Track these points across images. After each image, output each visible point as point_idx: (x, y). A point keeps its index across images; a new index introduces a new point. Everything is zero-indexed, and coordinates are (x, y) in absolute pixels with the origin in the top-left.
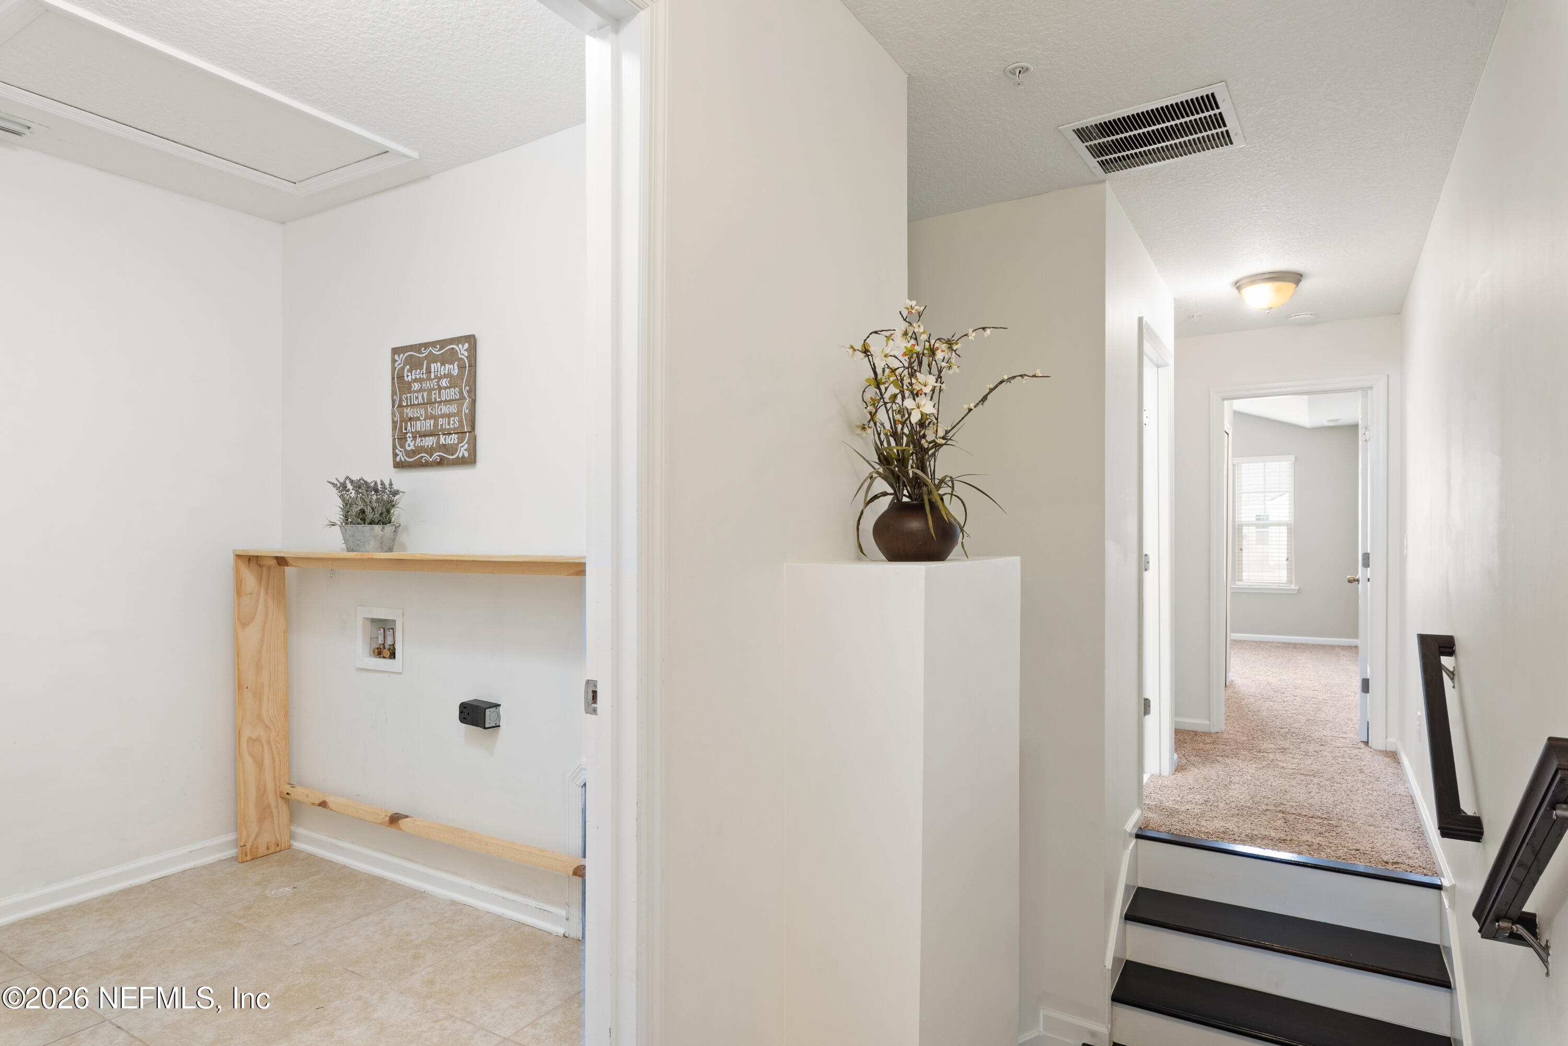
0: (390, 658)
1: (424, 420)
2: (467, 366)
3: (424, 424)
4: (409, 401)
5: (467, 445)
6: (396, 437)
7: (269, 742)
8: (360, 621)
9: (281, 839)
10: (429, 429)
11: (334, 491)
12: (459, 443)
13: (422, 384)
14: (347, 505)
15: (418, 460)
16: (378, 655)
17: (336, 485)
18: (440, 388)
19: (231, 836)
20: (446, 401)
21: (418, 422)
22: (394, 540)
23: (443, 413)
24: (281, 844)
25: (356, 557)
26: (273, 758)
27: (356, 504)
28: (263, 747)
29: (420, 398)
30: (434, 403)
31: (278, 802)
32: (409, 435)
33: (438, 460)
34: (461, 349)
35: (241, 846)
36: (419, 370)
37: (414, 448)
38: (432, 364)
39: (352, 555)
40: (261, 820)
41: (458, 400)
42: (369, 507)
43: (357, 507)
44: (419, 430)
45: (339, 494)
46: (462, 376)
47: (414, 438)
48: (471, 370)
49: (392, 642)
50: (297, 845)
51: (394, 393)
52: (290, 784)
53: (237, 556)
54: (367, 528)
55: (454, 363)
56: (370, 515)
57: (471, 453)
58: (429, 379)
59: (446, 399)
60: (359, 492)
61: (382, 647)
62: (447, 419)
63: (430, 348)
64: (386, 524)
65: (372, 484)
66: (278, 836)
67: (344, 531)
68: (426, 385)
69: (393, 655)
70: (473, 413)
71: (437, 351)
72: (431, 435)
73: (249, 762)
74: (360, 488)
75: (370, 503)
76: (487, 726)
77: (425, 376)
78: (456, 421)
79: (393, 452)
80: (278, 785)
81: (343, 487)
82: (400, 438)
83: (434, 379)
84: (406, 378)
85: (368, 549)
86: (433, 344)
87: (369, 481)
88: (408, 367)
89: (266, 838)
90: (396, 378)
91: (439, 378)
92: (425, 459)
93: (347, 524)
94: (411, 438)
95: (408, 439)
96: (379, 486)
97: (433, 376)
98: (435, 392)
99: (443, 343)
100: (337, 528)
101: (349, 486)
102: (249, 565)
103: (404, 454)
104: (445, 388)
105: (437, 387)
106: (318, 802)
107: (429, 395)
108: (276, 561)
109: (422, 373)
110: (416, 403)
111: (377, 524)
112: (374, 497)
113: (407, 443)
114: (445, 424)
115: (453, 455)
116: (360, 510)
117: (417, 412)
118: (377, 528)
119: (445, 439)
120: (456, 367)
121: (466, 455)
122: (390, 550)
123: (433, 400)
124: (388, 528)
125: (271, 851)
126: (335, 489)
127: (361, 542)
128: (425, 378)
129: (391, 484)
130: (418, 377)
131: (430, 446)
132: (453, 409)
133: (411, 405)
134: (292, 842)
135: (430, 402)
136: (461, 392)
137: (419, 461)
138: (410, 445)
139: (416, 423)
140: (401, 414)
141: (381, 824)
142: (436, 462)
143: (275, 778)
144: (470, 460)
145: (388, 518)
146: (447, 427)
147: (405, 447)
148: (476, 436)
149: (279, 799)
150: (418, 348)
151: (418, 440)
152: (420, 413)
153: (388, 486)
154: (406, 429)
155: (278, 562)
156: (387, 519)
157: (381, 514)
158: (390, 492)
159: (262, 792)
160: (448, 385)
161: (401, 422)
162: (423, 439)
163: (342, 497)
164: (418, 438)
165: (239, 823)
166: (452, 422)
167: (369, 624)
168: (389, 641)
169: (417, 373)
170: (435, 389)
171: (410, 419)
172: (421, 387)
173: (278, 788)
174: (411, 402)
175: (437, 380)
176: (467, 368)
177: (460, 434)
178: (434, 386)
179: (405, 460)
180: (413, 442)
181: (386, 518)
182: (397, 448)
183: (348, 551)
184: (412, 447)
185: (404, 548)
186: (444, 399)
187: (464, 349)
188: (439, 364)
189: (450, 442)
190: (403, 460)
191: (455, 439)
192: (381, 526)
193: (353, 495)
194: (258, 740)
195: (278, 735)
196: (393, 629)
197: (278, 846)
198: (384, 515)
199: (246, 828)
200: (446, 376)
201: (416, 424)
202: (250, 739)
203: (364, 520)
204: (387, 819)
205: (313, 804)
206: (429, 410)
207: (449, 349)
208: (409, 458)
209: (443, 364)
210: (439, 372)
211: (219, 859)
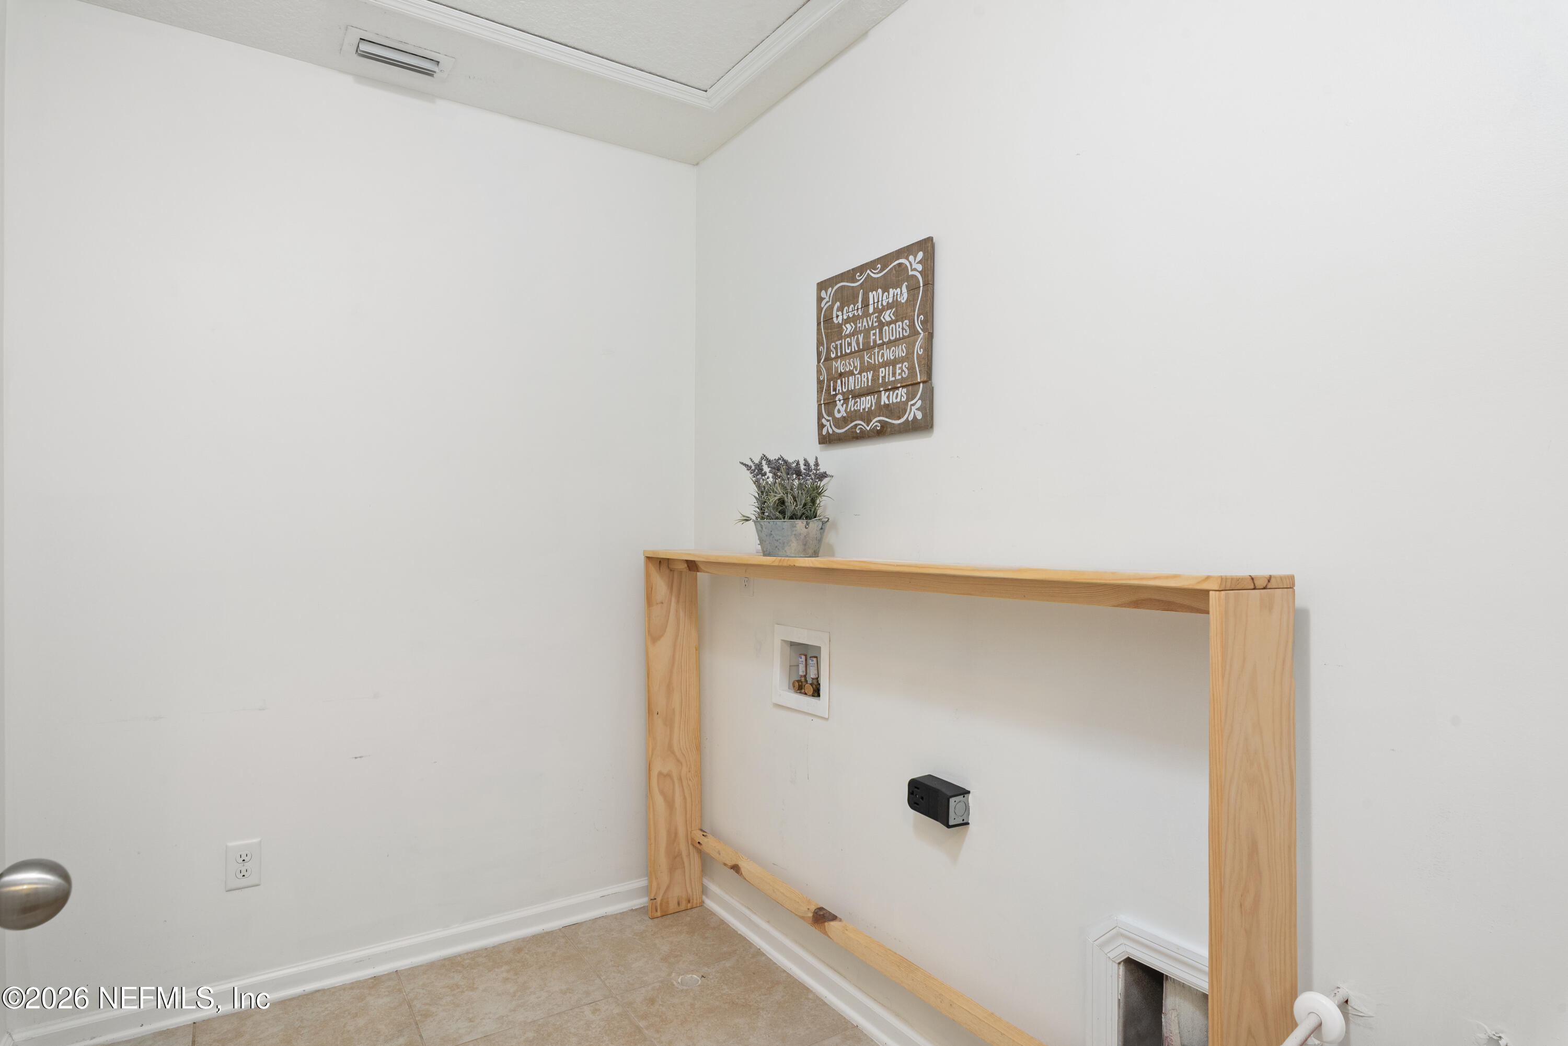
0: (813, 696)
1: (858, 374)
2: (921, 285)
3: (860, 380)
4: (839, 351)
5: (920, 401)
6: (822, 402)
7: (680, 779)
8: (778, 645)
9: (693, 895)
10: (866, 385)
11: (748, 475)
12: (908, 400)
13: (856, 325)
14: (763, 491)
15: (851, 430)
16: (798, 690)
17: (751, 467)
18: (881, 325)
19: (642, 882)
20: (890, 342)
21: (850, 378)
22: (820, 541)
23: (885, 359)
24: (693, 900)
25: (772, 564)
26: (685, 798)
27: (773, 491)
28: (673, 782)
29: (854, 344)
30: (873, 348)
31: (689, 850)
32: (840, 397)
33: (878, 428)
34: (913, 262)
35: (651, 900)
36: (852, 306)
37: (845, 415)
38: (870, 293)
39: (769, 560)
40: (672, 870)
41: (908, 337)
42: (789, 496)
43: (775, 496)
44: (853, 388)
45: (754, 479)
46: (913, 300)
47: (846, 400)
48: (928, 290)
49: (815, 675)
50: (709, 903)
51: (819, 343)
52: (701, 830)
53: (648, 558)
54: (787, 523)
55: (902, 284)
56: (791, 507)
57: (926, 413)
58: (866, 314)
59: (889, 339)
60: (777, 475)
61: (803, 679)
62: (891, 367)
63: (868, 271)
64: (810, 519)
65: (794, 465)
66: (689, 890)
67: (760, 528)
68: (863, 324)
69: (817, 693)
70: (930, 354)
71: (877, 273)
72: (868, 394)
73: (659, 800)
74: (778, 470)
75: (792, 489)
76: (951, 823)
77: (860, 313)
78: (904, 368)
79: (818, 423)
80: (689, 830)
81: (757, 471)
82: (827, 403)
83: (873, 314)
84: (835, 319)
85: (788, 554)
86: (871, 265)
87: (790, 460)
88: (838, 304)
89: (677, 892)
90: (822, 323)
91: (879, 311)
92: (861, 428)
93: (763, 518)
94: (842, 401)
95: (838, 402)
96: (802, 467)
97: (871, 310)
98: (874, 331)
99: (885, 260)
100: (751, 524)
101: (766, 469)
102: (660, 569)
103: (832, 424)
104: (889, 324)
105: (877, 324)
106: (730, 863)
107: (867, 337)
108: (686, 565)
109: (856, 308)
110: (848, 351)
111: (800, 519)
112: (796, 483)
113: (837, 408)
114: (889, 375)
115: (899, 418)
116: (779, 499)
117: (850, 364)
118: (800, 524)
119: (888, 397)
120: (904, 289)
121: (919, 416)
122: (815, 554)
123: (872, 344)
124: (814, 525)
125: (683, 907)
126: (749, 472)
127: (780, 543)
128: (860, 314)
129: (817, 464)
130: (851, 315)
131: (867, 410)
132: (901, 351)
133: (842, 356)
134: (704, 897)
135: (868, 348)
136: (912, 326)
137: (853, 432)
138: (841, 410)
139: (848, 379)
140: (829, 370)
141: (803, 918)
142: (875, 431)
143: (686, 821)
144: (924, 425)
145: (813, 510)
146: (892, 379)
147: (834, 414)
148: (933, 388)
149: (691, 847)
150: (849, 275)
151: (851, 402)
152: (854, 364)
153: (813, 467)
154: (835, 390)
155: (688, 566)
156: (812, 512)
157: (805, 505)
158: (815, 475)
159: (673, 837)
160: (893, 318)
161: (829, 381)
162: (858, 400)
163: (756, 482)
164: (851, 399)
165: (651, 871)
166: (898, 371)
167: (787, 648)
168: (812, 674)
169: (851, 310)
170: (873, 328)
171: (841, 375)
172: (856, 328)
173: (689, 833)
174: (841, 352)
175: (877, 314)
176: (921, 288)
177: (910, 388)
178: (872, 324)
179: (833, 431)
180: (845, 405)
181: (811, 510)
182: (823, 417)
183: (765, 555)
184: (843, 413)
185: (831, 553)
186: (887, 339)
187: (916, 261)
188: (880, 291)
189: (895, 401)
190: (831, 432)
191: (903, 394)
192: (805, 522)
193: (771, 480)
194: (669, 775)
195: (689, 772)
196: (816, 657)
197: (689, 901)
198: (808, 507)
199: (657, 878)
200: (889, 306)
201: (848, 381)
202: (660, 774)
203: (783, 513)
204: (810, 915)
205: (725, 864)
206: (866, 358)
207: (894, 266)
208: (839, 428)
209: (885, 290)
210: (880, 303)
211: (630, 909)
